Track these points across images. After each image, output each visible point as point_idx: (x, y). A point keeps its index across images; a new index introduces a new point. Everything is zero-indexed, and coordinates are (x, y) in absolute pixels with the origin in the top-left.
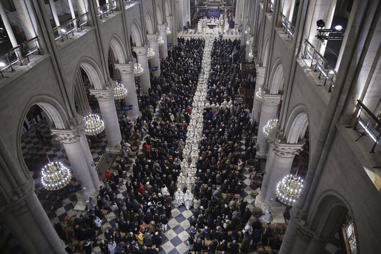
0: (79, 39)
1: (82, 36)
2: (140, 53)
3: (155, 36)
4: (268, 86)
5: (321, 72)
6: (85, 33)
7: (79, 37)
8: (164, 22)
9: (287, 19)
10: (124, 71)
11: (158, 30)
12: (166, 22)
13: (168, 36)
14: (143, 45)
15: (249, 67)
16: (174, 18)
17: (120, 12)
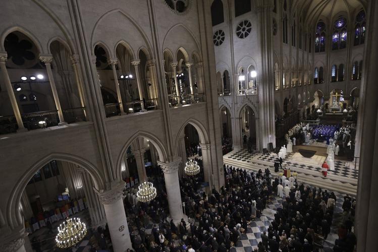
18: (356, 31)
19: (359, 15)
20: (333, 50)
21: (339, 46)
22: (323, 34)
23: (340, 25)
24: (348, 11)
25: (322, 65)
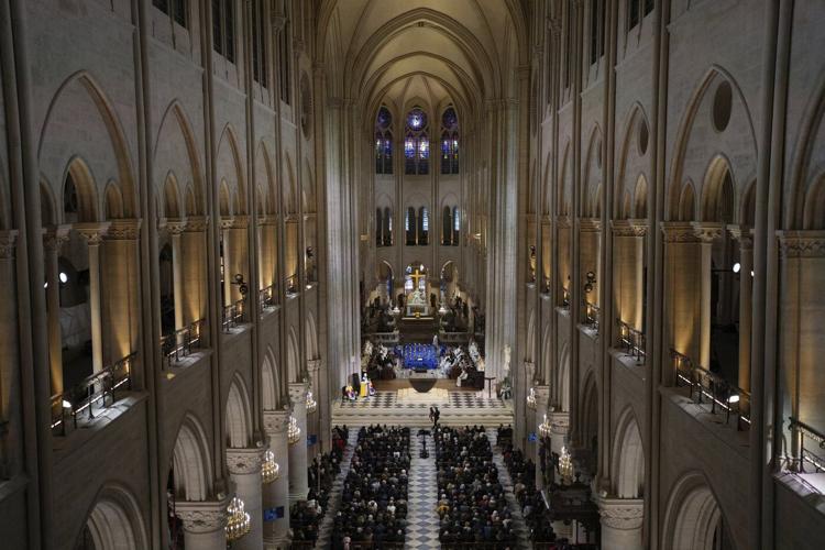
0: (109, 425)
1: (116, 420)
2: (240, 465)
3: (281, 416)
4: (610, 476)
5: (714, 402)
6: (124, 409)
7: (107, 422)
8: (302, 376)
9: (630, 326)
10: (199, 522)
11: (288, 396)
12: (308, 376)
13: (310, 414)
14: (251, 444)
15: (571, 500)
16: (324, 366)
17: (209, 352)
18: (443, 146)
19: (445, 115)
20: (407, 173)
21: (415, 168)
22: (389, 136)
23: (416, 123)
24: (429, 101)
25: (389, 205)
